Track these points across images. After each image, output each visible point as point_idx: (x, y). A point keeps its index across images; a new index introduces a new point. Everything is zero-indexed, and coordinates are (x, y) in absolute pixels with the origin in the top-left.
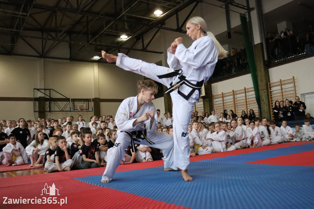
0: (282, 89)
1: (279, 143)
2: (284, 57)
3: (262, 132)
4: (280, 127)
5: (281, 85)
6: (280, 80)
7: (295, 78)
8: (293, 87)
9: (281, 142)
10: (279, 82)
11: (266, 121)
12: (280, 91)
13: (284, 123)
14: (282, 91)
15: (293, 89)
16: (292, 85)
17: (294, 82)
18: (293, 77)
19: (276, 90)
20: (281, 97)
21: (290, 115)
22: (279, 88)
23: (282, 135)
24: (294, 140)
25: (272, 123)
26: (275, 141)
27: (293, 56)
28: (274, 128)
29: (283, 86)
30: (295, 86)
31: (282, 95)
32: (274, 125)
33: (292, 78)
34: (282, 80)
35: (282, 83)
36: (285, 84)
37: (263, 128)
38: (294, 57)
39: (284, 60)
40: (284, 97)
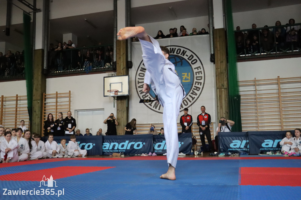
0: (57, 102)
1: (39, 159)
2: (63, 69)
3: (22, 145)
4: (45, 141)
5: (57, 98)
6: (57, 92)
7: (71, 93)
8: (68, 102)
9: (41, 157)
10: (55, 94)
11: (29, 134)
12: (55, 104)
13: (51, 138)
14: (57, 104)
15: (68, 103)
16: (67, 99)
17: (70, 97)
18: (70, 91)
19: (50, 102)
20: (55, 111)
21: (60, 129)
22: (54, 100)
23: (45, 151)
24: (57, 156)
25: (36, 137)
26: (35, 157)
27: (72, 70)
28: (37, 142)
29: (58, 99)
30: (70, 101)
31: (57, 109)
32: (38, 139)
33: (68, 92)
34: (58, 93)
35: (58, 96)
36: (61, 97)
37: (23, 141)
38: (74, 71)
39: (63, 72)
40: (58, 110)
